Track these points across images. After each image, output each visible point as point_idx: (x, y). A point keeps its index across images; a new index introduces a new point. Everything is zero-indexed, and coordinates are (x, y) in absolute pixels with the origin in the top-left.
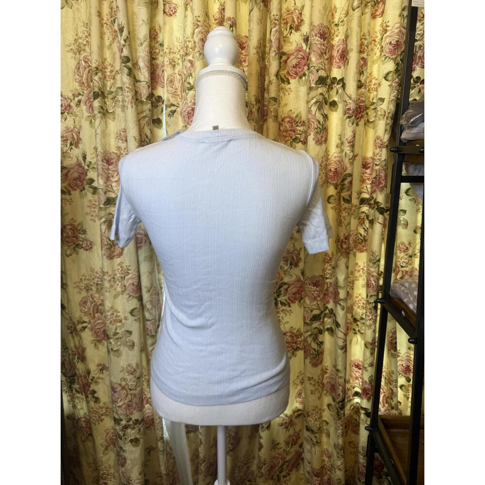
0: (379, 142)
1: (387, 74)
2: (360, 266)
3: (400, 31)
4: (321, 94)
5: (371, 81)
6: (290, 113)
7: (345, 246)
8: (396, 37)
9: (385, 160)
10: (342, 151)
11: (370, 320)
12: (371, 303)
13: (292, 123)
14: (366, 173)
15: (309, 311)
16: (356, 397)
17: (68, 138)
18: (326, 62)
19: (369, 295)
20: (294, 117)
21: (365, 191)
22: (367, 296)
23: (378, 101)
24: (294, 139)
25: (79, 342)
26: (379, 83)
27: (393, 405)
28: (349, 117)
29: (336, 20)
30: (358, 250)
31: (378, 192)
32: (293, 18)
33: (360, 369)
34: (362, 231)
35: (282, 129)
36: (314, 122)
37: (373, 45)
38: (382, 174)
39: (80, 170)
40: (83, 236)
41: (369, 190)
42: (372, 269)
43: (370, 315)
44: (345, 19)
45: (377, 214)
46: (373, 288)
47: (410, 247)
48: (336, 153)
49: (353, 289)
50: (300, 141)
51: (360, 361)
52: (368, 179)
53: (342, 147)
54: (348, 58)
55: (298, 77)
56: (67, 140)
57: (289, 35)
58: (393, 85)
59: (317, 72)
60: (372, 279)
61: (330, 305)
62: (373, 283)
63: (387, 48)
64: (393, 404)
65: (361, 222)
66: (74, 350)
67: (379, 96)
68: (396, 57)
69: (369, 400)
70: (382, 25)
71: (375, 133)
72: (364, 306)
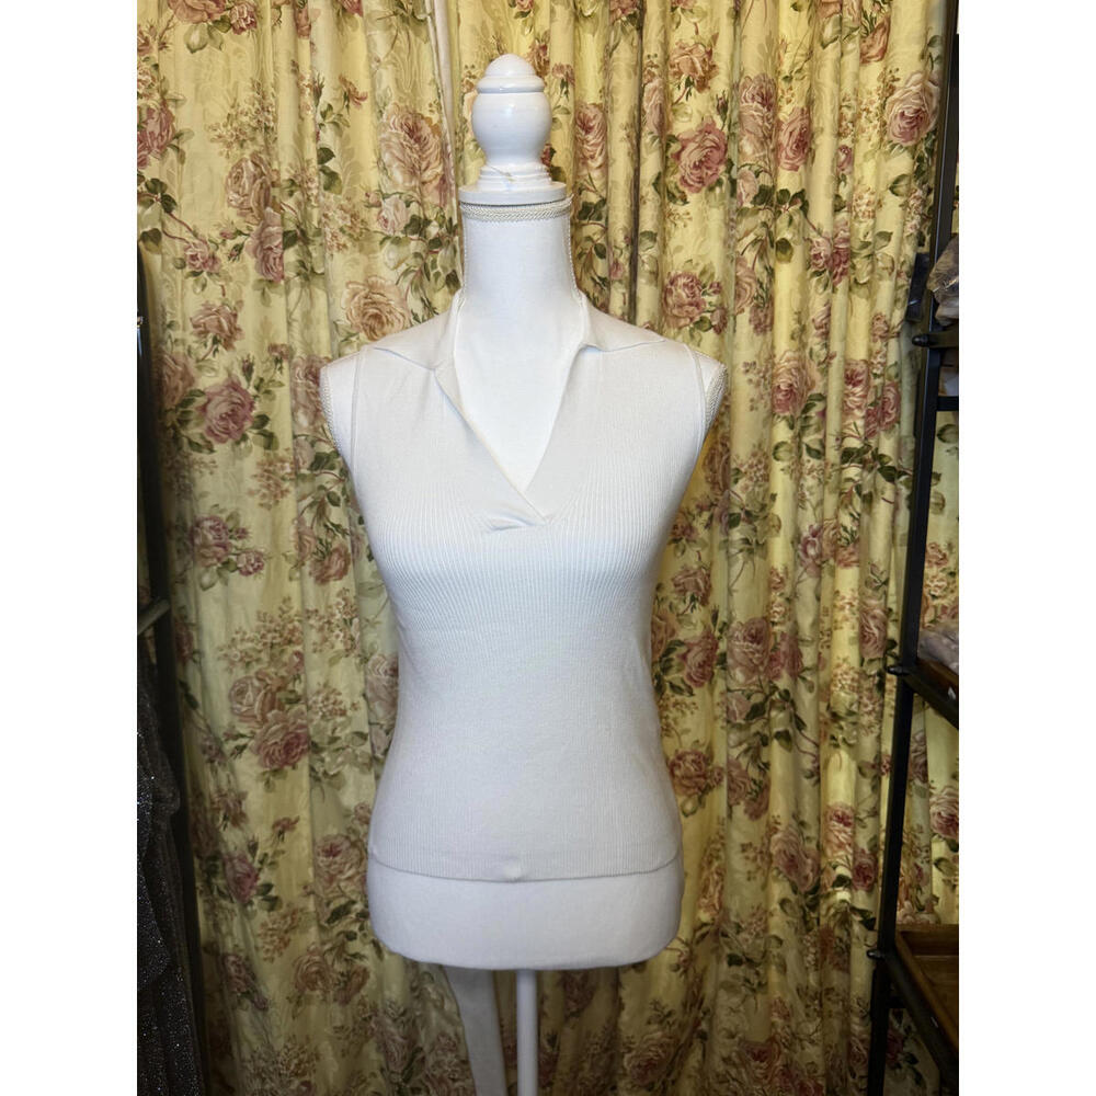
0: (882, 326)
1: (897, 181)
2: (843, 598)
3: (924, 90)
4: (764, 224)
5: (861, 198)
6: (688, 266)
7: (812, 552)
8: (914, 104)
9: (896, 363)
10: (803, 345)
11: (869, 713)
12: (870, 676)
13: (692, 287)
14: (854, 394)
15: (744, 699)
16: (841, 888)
17: (209, 329)
18: (772, 156)
19: (866, 659)
20: (697, 275)
21: (851, 433)
22: (862, 660)
23: (878, 239)
24: (697, 322)
25: (229, 782)
26: (879, 202)
27: (923, 903)
28: (818, 273)
29: (785, 69)
30: (840, 562)
31: (882, 433)
32: (693, 63)
33: (847, 824)
34: (846, 520)
35: (670, 301)
36: (750, 284)
37: (863, 120)
38: (890, 396)
39: (237, 398)
40: (239, 544)
41: (861, 431)
42: (873, 602)
43: (868, 702)
44: (806, 66)
45: (881, 480)
46: (875, 642)
47: (951, 553)
48: (790, 350)
49: (828, 647)
50: (712, 326)
51: (847, 808)
52: (859, 407)
53: (803, 337)
54: (813, 147)
55: (704, 189)
56: (206, 332)
57: (684, 99)
58: (912, 202)
59: (757, 176)
60: (872, 624)
61: (783, 683)
62: (876, 631)
63: (897, 126)
64: (922, 900)
65: (844, 500)
66: (217, 800)
67: (881, 228)
68: (916, 146)
69: (870, 890)
70: (882, 78)
71: (873, 305)
72: (855, 684)
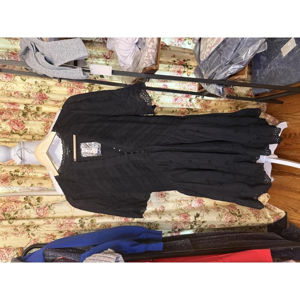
1: (22, 79)
4: (31, 115)
6: (42, 129)
8: (3, 75)
16: (192, 101)
18: (15, 112)
20: (44, 127)
23: (37, 84)
26: (28, 83)
28: (43, 103)
36: (46, 119)
41: (84, 89)
52: (79, 90)
54: (13, 102)
55: (24, 125)
59: (20, 117)
63: (9, 79)
67: (34, 83)
68: (13, 76)
71: (54, 86)
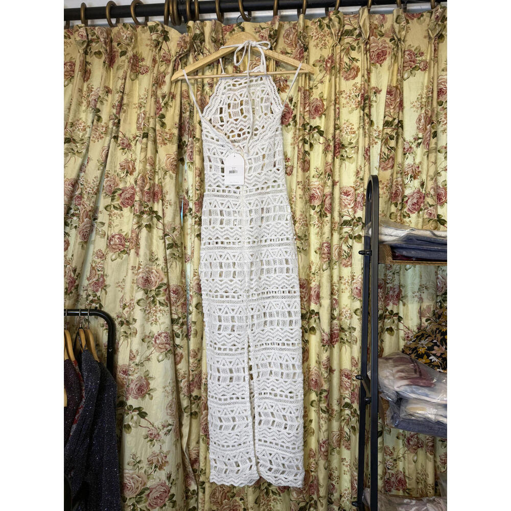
1: (356, 310)
2: (347, 462)
15: (297, 504)
18: (305, 303)
21: (347, 396)
26: (352, 315)
28: (323, 346)
29: (313, 270)
34: (347, 430)
37: (346, 285)
44: (319, 272)
48: (316, 367)
49: (338, 483)
63: (355, 291)
67: (352, 326)
